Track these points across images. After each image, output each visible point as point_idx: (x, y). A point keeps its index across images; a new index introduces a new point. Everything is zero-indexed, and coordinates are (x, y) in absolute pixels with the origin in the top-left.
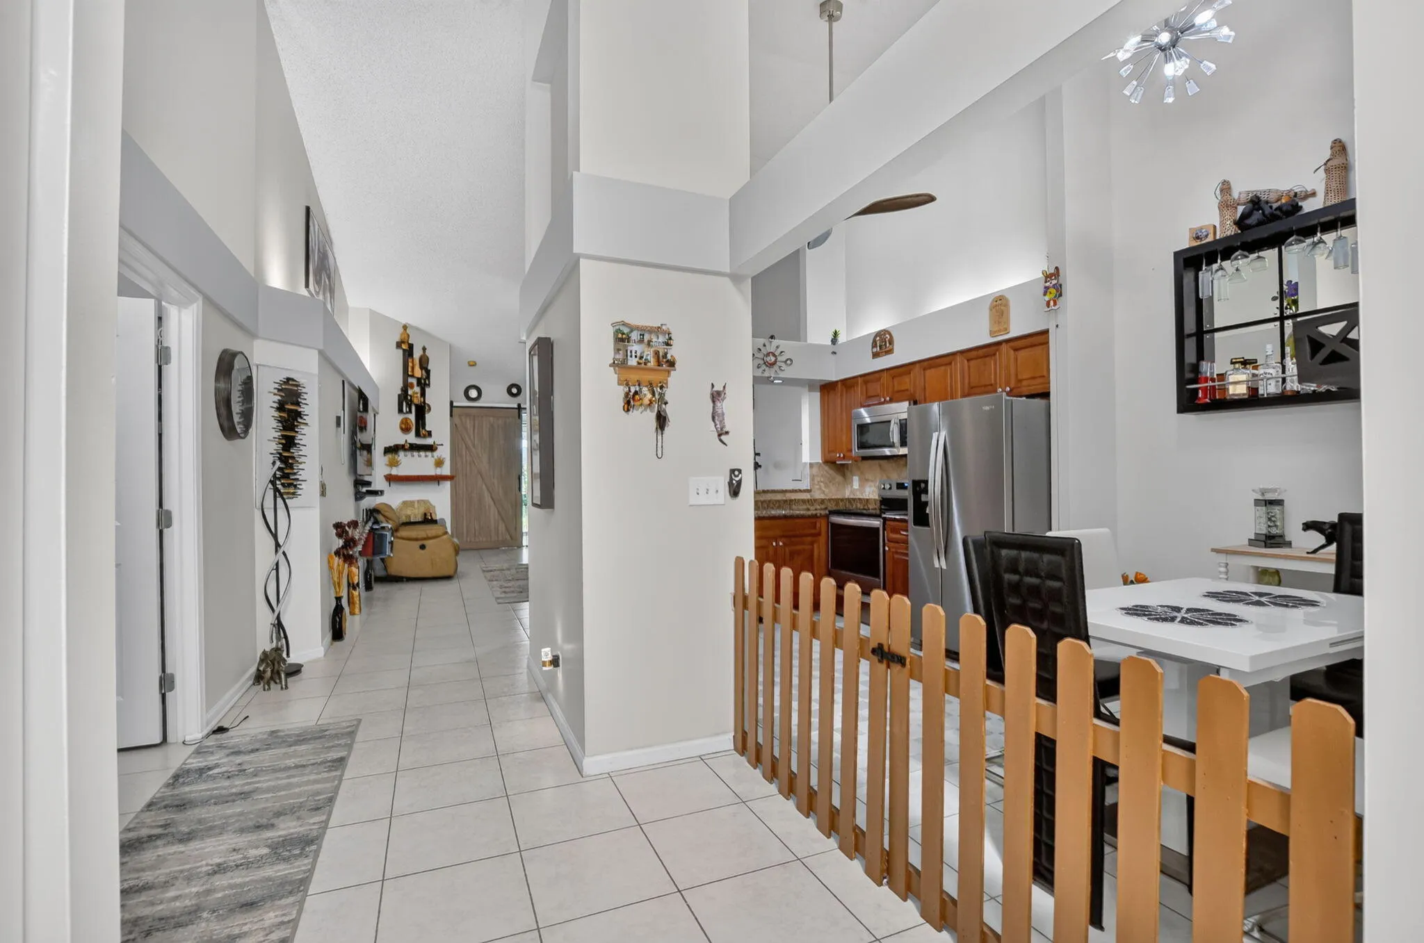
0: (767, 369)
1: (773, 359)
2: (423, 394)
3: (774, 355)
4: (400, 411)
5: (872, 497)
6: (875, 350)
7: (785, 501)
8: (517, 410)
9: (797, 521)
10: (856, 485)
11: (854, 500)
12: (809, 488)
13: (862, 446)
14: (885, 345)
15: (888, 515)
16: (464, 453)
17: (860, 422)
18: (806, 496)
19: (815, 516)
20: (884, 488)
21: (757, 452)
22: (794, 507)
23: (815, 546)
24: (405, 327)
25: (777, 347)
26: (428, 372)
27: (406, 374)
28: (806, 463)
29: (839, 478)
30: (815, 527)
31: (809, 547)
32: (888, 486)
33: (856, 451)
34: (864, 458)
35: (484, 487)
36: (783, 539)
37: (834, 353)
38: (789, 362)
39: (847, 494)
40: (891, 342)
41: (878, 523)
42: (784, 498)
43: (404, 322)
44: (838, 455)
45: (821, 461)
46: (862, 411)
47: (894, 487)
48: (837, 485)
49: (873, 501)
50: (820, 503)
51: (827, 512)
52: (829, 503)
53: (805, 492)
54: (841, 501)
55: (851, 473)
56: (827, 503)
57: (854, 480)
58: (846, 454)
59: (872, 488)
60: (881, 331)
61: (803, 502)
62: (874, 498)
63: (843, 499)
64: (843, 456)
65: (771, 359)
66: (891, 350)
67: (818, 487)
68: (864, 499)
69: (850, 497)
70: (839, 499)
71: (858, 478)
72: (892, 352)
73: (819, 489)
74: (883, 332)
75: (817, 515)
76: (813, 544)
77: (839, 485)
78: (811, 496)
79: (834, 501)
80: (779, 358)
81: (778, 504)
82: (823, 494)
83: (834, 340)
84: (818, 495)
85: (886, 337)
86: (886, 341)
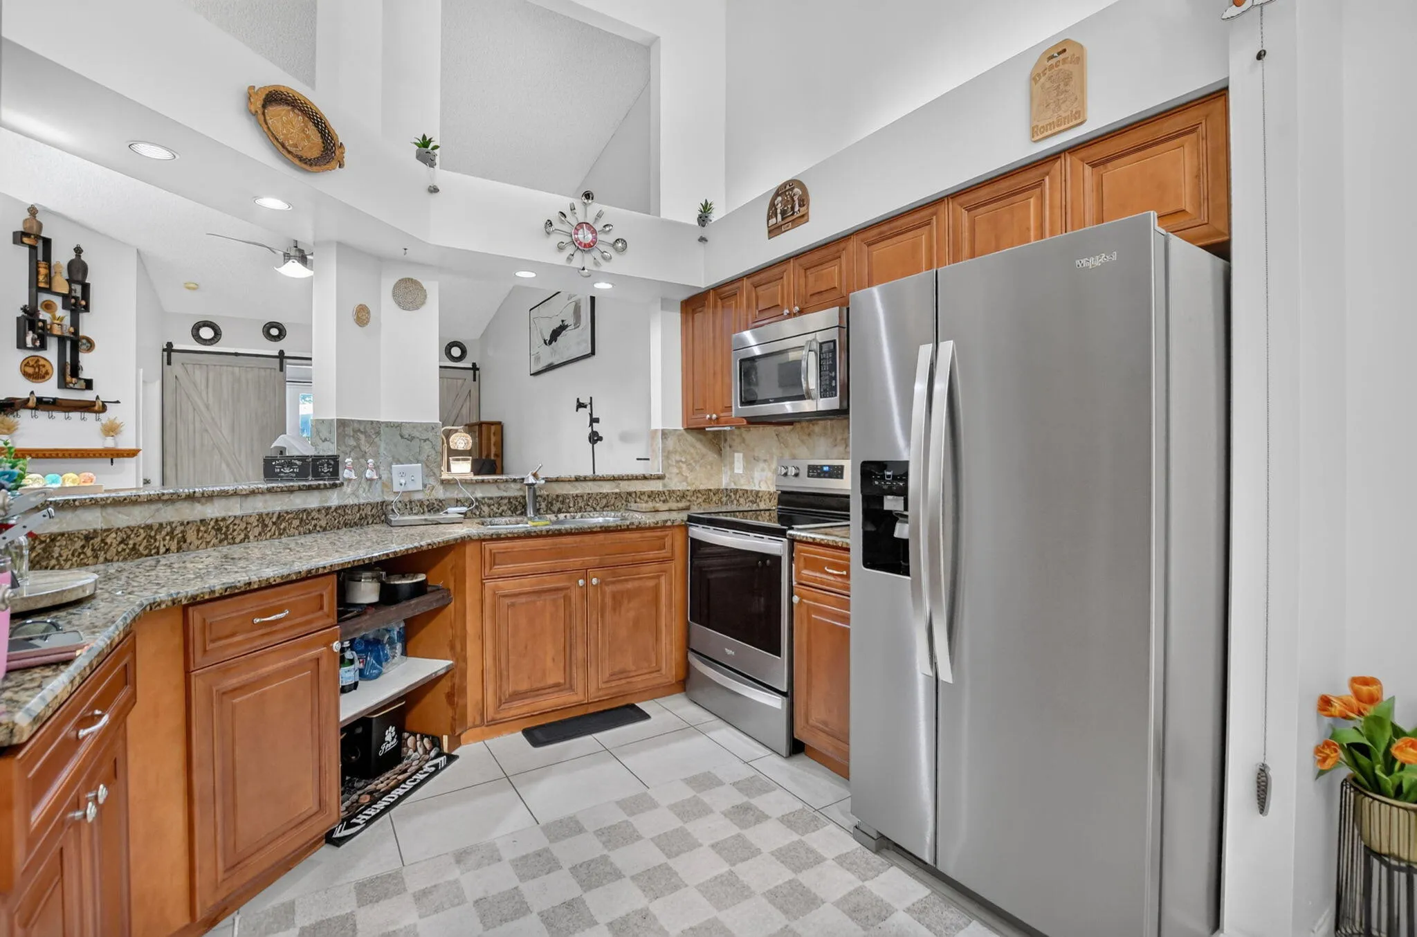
0: (578, 255)
1: (590, 237)
2: (75, 323)
3: (594, 232)
4: (21, 344)
5: (764, 488)
6: (773, 221)
7: (618, 496)
8: (278, 360)
10: (739, 468)
11: (736, 491)
12: (661, 473)
13: (746, 402)
14: (793, 208)
15: (798, 532)
16: (191, 417)
17: (744, 354)
18: (656, 486)
19: (663, 527)
20: (786, 474)
22: (633, 506)
23: (663, 580)
24: (33, 211)
25: (599, 216)
26: (86, 288)
27: (35, 288)
28: (656, 431)
29: (712, 456)
30: (663, 547)
31: (651, 583)
32: (792, 471)
33: (738, 410)
34: (754, 421)
35: (224, 466)
36: (599, 572)
37: (702, 239)
38: (621, 245)
39: (725, 482)
40: (804, 202)
41: (779, 544)
42: (617, 490)
43: (30, 202)
44: (708, 416)
45: (680, 427)
46: (748, 336)
47: (804, 472)
48: (709, 467)
49: (768, 501)
50: (678, 498)
51: (686, 519)
52: (694, 498)
53: (654, 479)
54: (714, 494)
55: (730, 447)
56: (691, 497)
57: (736, 459)
58: (722, 415)
59: (765, 473)
60: (785, 185)
61: (649, 497)
62: (769, 492)
63: (718, 490)
64: (717, 419)
65: (585, 236)
66: (804, 218)
67: (675, 470)
68: (752, 491)
69: (729, 488)
70: (710, 490)
71: (741, 455)
72: (807, 221)
73: (678, 474)
74: (788, 187)
75: (669, 523)
76: (658, 577)
77: (712, 468)
78: (664, 486)
79: (703, 495)
80: (600, 237)
81: (604, 501)
82: (685, 483)
83: (703, 219)
84: (676, 484)
85: (794, 195)
86: (794, 201)
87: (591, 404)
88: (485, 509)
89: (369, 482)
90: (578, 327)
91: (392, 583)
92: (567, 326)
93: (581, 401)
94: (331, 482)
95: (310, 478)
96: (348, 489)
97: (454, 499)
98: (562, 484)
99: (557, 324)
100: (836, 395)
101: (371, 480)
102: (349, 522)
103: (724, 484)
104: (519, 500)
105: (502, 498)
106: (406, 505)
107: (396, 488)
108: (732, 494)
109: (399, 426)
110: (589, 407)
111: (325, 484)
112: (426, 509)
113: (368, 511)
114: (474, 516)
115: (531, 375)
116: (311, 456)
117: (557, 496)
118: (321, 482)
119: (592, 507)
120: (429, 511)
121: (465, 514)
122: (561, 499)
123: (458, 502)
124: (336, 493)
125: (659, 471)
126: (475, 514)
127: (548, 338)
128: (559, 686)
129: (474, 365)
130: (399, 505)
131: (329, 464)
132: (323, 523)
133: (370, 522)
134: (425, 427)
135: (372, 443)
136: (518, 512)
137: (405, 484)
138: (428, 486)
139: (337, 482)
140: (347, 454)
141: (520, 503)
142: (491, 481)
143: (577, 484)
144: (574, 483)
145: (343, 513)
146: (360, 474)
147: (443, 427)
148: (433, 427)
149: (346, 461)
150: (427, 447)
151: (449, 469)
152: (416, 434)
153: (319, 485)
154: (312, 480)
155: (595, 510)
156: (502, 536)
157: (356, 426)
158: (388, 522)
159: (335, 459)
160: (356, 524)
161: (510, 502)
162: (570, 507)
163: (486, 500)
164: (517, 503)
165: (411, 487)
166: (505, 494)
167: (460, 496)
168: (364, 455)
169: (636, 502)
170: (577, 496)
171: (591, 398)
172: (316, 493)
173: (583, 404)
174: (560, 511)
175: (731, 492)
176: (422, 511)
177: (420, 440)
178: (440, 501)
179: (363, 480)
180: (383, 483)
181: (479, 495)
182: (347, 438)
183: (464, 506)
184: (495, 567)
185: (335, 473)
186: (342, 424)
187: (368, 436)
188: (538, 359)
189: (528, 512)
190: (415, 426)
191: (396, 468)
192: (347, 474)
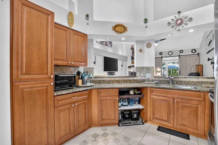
3: (181, 20)
7: (198, 82)
22: (203, 85)
30: (200, 97)
38: (190, 20)
80: (184, 20)
87: (213, 59)
88: (162, 82)
92: (212, 41)
96: (138, 77)
97: (156, 80)
99: (210, 41)
105: (166, 80)
106: (148, 80)
109: (147, 67)
112: (151, 81)
113: (141, 81)
115: (206, 54)
122: (180, 81)
127: (208, 44)
128: (167, 121)
129: (198, 53)
132: (133, 82)
135: (142, 70)
138: (152, 77)
139: (135, 76)
140: (138, 72)
145: (137, 81)
148: (153, 67)
151: (156, 74)
152: (150, 68)
159: (135, 73)
162: (183, 84)
165: (149, 77)
168: (141, 72)
169: (205, 84)
170: (185, 81)
172: (132, 77)
174: (180, 84)
179: (141, 76)
180: (145, 76)
182: (138, 69)
183: (158, 81)
184: (153, 93)
188: (207, 50)
189: (170, 84)
191: (147, 74)
192: (138, 75)
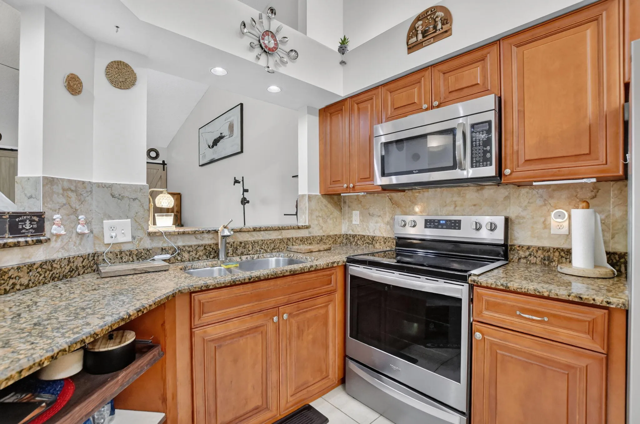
0: (264, 55)
1: (273, 43)
6: (413, 40)
7: (281, 241)
9: (306, 276)
10: (356, 221)
11: (354, 236)
12: (307, 224)
13: (383, 174)
14: (435, 27)
18: (303, 233)
19: (331, 267)
20: (404, 226)
21: (245, 188)
22: (292, 248)
23: (330, 307)
25: (279, 28)
28: (303, 196)
30: (329, 283)
31: (323, 311)
32: (410, 223)
33: (380, 180)
34: (388, 189)
36: (288, 308)
37: (343, 63)
38: (294, 54)
40: (447, 20)
42: (280, 237)
44: (345, 185)
45: (318, 194)
47: (421, 224)
48: (335, 220)
49: (382, 243)
50: (318, 241)
51: (345, 260)
52: (327, 241)
53: (304, 228)
54: (339, 238)
55: (349, 207)
56: (326, 240)
57: (354, 215)
58: (357, 184)
59: (379, 224)
60: (427, 11)
61: (301, 241)
62: (383, 237)
63: (341, 235)
64: (354, 187)
65: (269, 42)
66: (447, 33)
67: (316, 222)
68: (368, 236)
69: (348, 233)
70: (336, 235)
71: (358, 212)
72: (451, 34)
73: (317, 225)
74: (430, 13)
75: (335, 265)
76: (327, 306)
77: (336, 221)
78: (310, 233)
79: (332, 238)
80: (280, 46)
81: (272, 245)
82: (321, 231)
83: (343, 49)
84: (316, 232)
85: (437, 17)
86: (436, 22)
87: (243, 181)
88: (186, 255)
89: (80, 236)
90: (232, 136)
91: (96, 350)
92: (224, 137)
93: (237, 179)
94: (35, 239)
95: (7, 235)
96: (56, 244)
97: (159, 248)
98: (242, 234)
99: (217, 135)
100: (491, 165)
101: (82, 235)
102: (57, 276)
103: (343, 231)
104: (212, 247)
105: (199, 246)
106: (117, 255)
107: (107, 240)
108: (351, 238)
109: (110, 186)
110: (241, 182)
111: (26, 242)
112: (135, 258)
113: (79, 262)
114: (177, 261)
115: (200, 166)
116: (8, 213)
117: (241, 243)
118: (22, 240)
119: (265, 250)
120: (138, 259)
121: (169, 260)
122: (243, 244)
123: (163, 250)
124: (42, 248)
125: (305, 222)
126: (177, 259)
127: (211, 144)
128: (258, 408)
129: (164, 161)
130: (110, 255)
131: (31, 221)
132: (25, 281)
133: (81, 273)
134: (134, 188)
135: (83, 201)
136: (212, 256)
137: (115, 237)
138: (137, 237)
139: (42, 238)
140: (55, 211)
141: (213, 249)
142: (190, 232)
143: (254, 233)
144: (252, 233)
145: (50, 268)
146: (71, 229)
147: (150, 188)
148: (141, 188)
149: (54, 218)
150: (136, 204)
151: (154, 223)
152: (126, 194)
153: (19, 242)
154: (9, 237)
155: (266, 252)
156: (211, 287)
157: (66, 185)
158: (97, 271)
159: (40, 215)
160: (65, 276)
161: (205, 249)
162: (249, 251)
163: (187, 248)
164: (211, 249)
165: (121, 239)
166: (201, 243)
167: (165, 245)
168: (75, 212)
169: (292, 244)
170: (254, 242)
171: (243, 177)
172: (16, 250)
173: (238, 181)
174: (242, 254)
175: (350, 236)
176: (131, 259)
177: (129, 199)
178: (148, 250)
179: (74, 235)
180: (95, 236)
181: (180, 243)
182: (55, 196)
183: (168, 253)
184: (204, 315)
185: (40, 229)
186: (49, 182)
187: (79, 195)
188: (204, 156)
189: (220, 256)
190: (125, 187)
191: (107, 223)
192: (55, 230)
